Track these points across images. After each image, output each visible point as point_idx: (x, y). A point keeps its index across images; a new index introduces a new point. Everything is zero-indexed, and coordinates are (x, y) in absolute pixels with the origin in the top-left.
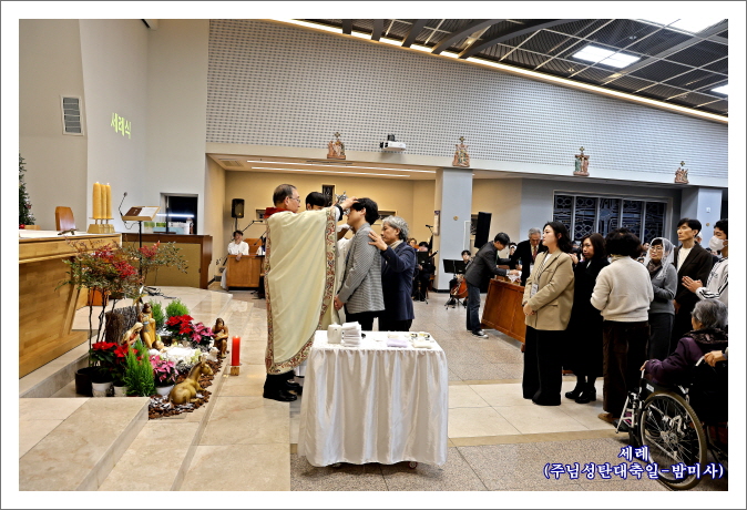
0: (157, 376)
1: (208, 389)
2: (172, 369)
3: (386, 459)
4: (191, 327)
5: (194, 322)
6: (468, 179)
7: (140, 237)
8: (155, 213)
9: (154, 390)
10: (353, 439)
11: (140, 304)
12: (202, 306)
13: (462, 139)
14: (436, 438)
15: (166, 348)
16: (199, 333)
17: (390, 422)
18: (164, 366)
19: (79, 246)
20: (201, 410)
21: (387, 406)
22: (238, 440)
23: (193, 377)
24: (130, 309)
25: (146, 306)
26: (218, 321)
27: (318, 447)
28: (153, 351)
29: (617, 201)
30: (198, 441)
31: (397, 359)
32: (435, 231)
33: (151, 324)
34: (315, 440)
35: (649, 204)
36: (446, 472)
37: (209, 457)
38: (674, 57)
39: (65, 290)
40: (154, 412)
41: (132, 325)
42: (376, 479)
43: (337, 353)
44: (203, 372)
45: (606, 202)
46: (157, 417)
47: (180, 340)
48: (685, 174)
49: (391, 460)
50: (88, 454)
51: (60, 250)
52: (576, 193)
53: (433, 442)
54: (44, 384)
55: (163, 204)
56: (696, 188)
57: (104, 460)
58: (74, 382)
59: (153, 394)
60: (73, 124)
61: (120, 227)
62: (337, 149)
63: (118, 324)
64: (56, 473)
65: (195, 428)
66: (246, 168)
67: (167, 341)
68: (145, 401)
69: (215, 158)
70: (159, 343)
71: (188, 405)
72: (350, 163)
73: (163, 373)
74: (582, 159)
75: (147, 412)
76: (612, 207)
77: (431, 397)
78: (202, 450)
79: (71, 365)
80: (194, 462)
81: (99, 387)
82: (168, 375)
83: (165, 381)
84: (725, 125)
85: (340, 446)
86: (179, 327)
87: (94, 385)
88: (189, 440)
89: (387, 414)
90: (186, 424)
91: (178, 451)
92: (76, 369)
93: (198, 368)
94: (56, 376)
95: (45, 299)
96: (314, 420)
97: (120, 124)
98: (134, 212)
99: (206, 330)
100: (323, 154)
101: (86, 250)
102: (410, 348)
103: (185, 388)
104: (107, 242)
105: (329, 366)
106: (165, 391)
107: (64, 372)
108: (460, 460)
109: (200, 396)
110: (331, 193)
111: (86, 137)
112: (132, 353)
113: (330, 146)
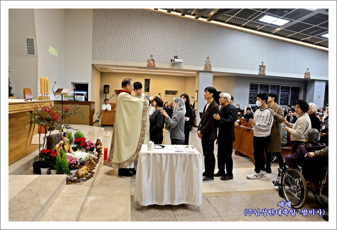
0: (70, 165)
1: (93, 171)
2: (77, 162)
3: (174, 203)
4: (85, 143)
5: (87, 141)
6: (211, 76)
7: (62, 102)
8: (69, 91)
9: (69, 171)
10: (159, 194)
11: (62, 133)
12: (91, 133)
13: (208, 58)
14: (197, 193)
15: (74, 152)
16: (89, 146)
17: (176, 186)
18: (73, 161)
19: (34, 106)
20: (91, 180)
21: (174, 178)
22: (107, 194)
23: (86, 165)
24: (58, 135)
25: (65, 134)
26: (98, 140)
27: (143, 197)
28: (68, 154)
29: (278, 86)
30: (89, 194)
31: (179, 157)
32: (196, 100)
33: (67, 142)
34: (142, 194)
35: (293, 88)
36: (201, 208)
37: (94, 201)
38: (304, 21)
39: (28, 126)
40: (69, 181)
41: (59, 142)
42: (169, 212)
43: (152, 154)
44: (91, 163)
45: (273, 87)
46: (70, 184)
47: (80, 149)
48: (309, 74)
49: (176, 203)
50: (39, 200)
51: (25, 108)
52: (259, 83)
53: (196, 195)
54: (18, 169)
55: (72, 87)
56: (314, 81)
57: (46, 203)
58: (32, 168)
59: (68, 173)
60: (31, 50)
61: (53, 98)
62: (151, 62)
63: (52, 141)
64: (25, 209)
65: (88, 188)
66: (110, 71)
67: (75, 149)
68: (65, 176)
69: (96, 66)
70: (71, 150)
71: (84, 178)
72: (157, 69)
73: (73, 164)
74: (262, 67)
75: (66, 182)
76: (276, 89)
77: (194, 175)
78: (91, 198)
79: (31, 160)
80: (87, 204)
81: (43, 170)
82: (75, 165)
83: (74, 167)
84: (327, 52)
85: (153, 197)
86: (80, 143)
87: (42, 169)
88: (85, 194)
89: (174, 182)
90: (84, 187)
91: (80, 199)
92: (33, 162)
93: (89, 161)
94: (24, 165)
95: (19, 130)
96: (142, 185)
97: (52, 51)
98: (59, 91)
99: (92, 144)
100: (145, 65)
101: (38, 108)
102: (185, 152)
103: (83, 171)
104: (47, 104)
105: (148, 160)
106: (73, 172)
107: (28, 163)
108: (207, 203)
109: (89, 174)
110: (149, 83)
111: (37, 57)
112: (59, 155)
113: (148, 61)
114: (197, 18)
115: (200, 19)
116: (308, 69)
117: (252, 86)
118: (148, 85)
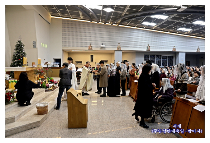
0: (47, 86)
4: (54, 81)
6: (121, 53)
7: (47, 68)
13: (119, 44)
15: (49, 84)
20: (53, 91)
25: (46, 78)
26: (58, 81)
29: (160, 56)
40: (46, 91)
41: (44, 81)
45: (158, 56)
47: (52, 83)
48: (175, 49)
51: (33, 69)
52: (149, 55)
55: (53, 61)
56: (178, 52)
60: (35, 46)
62: (91, 47)
66: (72, 52)
68: (45, 89)
69: (65, 50)
74: (148, 46)
76: (159, 58)
90: (50, 92)
93: (53, 86)
98: (46, 63)
100: (87, 49)
101: (37, 69)
106: (48, 89)
110: (93, 57)
111: (37, 49)
112: (43, 83)
113: (89, 47)
114: (112, 24)
115: (114, 25)
116: (174, 47)
117: (146, 57)
118: (93, 58)
